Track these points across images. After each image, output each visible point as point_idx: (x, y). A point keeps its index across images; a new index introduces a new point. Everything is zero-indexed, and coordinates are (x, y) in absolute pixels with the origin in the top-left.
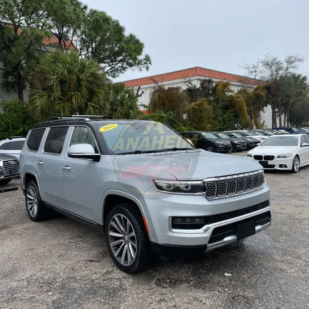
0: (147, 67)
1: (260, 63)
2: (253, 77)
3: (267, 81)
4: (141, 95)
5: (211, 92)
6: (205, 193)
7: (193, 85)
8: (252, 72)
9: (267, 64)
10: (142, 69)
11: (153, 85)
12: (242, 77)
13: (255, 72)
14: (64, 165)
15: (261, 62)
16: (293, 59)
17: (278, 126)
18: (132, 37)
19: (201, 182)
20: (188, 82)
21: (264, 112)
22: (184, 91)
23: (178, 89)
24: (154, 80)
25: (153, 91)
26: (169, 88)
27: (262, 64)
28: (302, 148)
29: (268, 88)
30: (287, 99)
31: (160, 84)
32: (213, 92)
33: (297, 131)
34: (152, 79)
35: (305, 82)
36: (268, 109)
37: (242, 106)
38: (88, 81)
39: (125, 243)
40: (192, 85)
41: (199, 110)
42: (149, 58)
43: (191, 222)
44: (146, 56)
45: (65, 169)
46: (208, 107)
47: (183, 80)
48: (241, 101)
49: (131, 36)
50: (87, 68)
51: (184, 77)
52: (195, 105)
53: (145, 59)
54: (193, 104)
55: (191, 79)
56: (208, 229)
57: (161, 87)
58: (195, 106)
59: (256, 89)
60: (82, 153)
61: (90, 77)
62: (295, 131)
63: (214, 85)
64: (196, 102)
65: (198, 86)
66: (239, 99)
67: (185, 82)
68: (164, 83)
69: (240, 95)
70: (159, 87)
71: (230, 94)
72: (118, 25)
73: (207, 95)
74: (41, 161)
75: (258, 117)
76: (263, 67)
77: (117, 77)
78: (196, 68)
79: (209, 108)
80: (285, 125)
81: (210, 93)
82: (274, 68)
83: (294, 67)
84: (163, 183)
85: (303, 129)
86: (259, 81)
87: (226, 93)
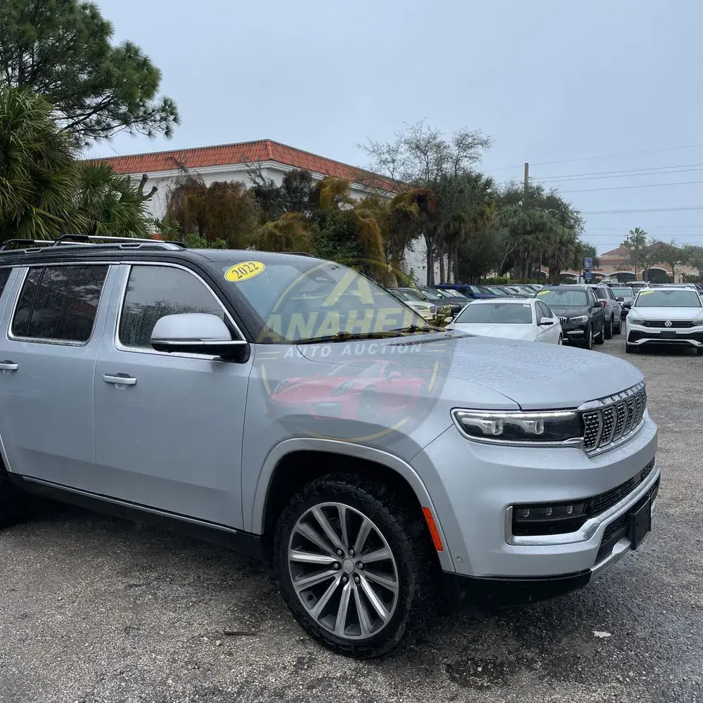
0: (167, 128)
1: (402, 145)
2: (388, 174)
3: (416, 184)
4: (150, 195)
5: (306, 199)
6: (582, 438)
7: (267, 180)
8: (385, 162)
9: (418, 148)
10: (154, 132)
11: (175, 173)
12: (362, 171)
13: (393, 161)
14: (107, 372)
15: (406, 142)
16: (470, 140)
17: (437, 281)
18: (130, 51)
19: (573, 413)
20: (254, 171)
21: (412, 251)
22: (247, 193)
23: (236, 187)
24: (176, 161)
25: (173, 187)
26: (216, 184)
27: (406, 147)
28: (541, 329)
29: (421, 199)
30: (457, 225)
31: (192, 171)
32: (311, 200)
33: (479, 292)
34: (171, 158)
35: (489, 191)
36: (420, 244)
37: (375, 236)
38: (31, 149)
39: (345, 579)
40: (263, 179)
41: (284, 240)
42: (174, 108)
43: (553, 515)
44: (165, 101)
45: (112, 384)
46: (305, 233)
47: (242, 167)
48: (371, 225)
49: (129, 47)
50: (29, 116)
51: (243, 160)
52: (276, 227)
53: (163, 110)
54: (270, 225)
55: (262, 167)
56: (593, 529)
57: (195, 181)
58: (275, 231)
59: (397, 200)
60: (198, 340)
61: (36, 140)
62: (474, 292)
63: (314, 184)
64: (277, 220)
65: (279, 183)
66: (367, 221)
67: (249, 172)
68: (202, 171)
69: (368, 212)
70: (190, 179)
71: (348, 207)
72: (95, 15)
73: (297, 206)
74: (11, 363)
75: (401, 260)
76: (408, 154)
77: (86, 146)
78: (264, 144)
79: (305, 236)
80: (449, 278)
81: (304, 203)
82: (432, 155)
83: (473, 158)
84: (480, 419)
85: (489, 289)
86: (399, 182)
87: (340, 204)
